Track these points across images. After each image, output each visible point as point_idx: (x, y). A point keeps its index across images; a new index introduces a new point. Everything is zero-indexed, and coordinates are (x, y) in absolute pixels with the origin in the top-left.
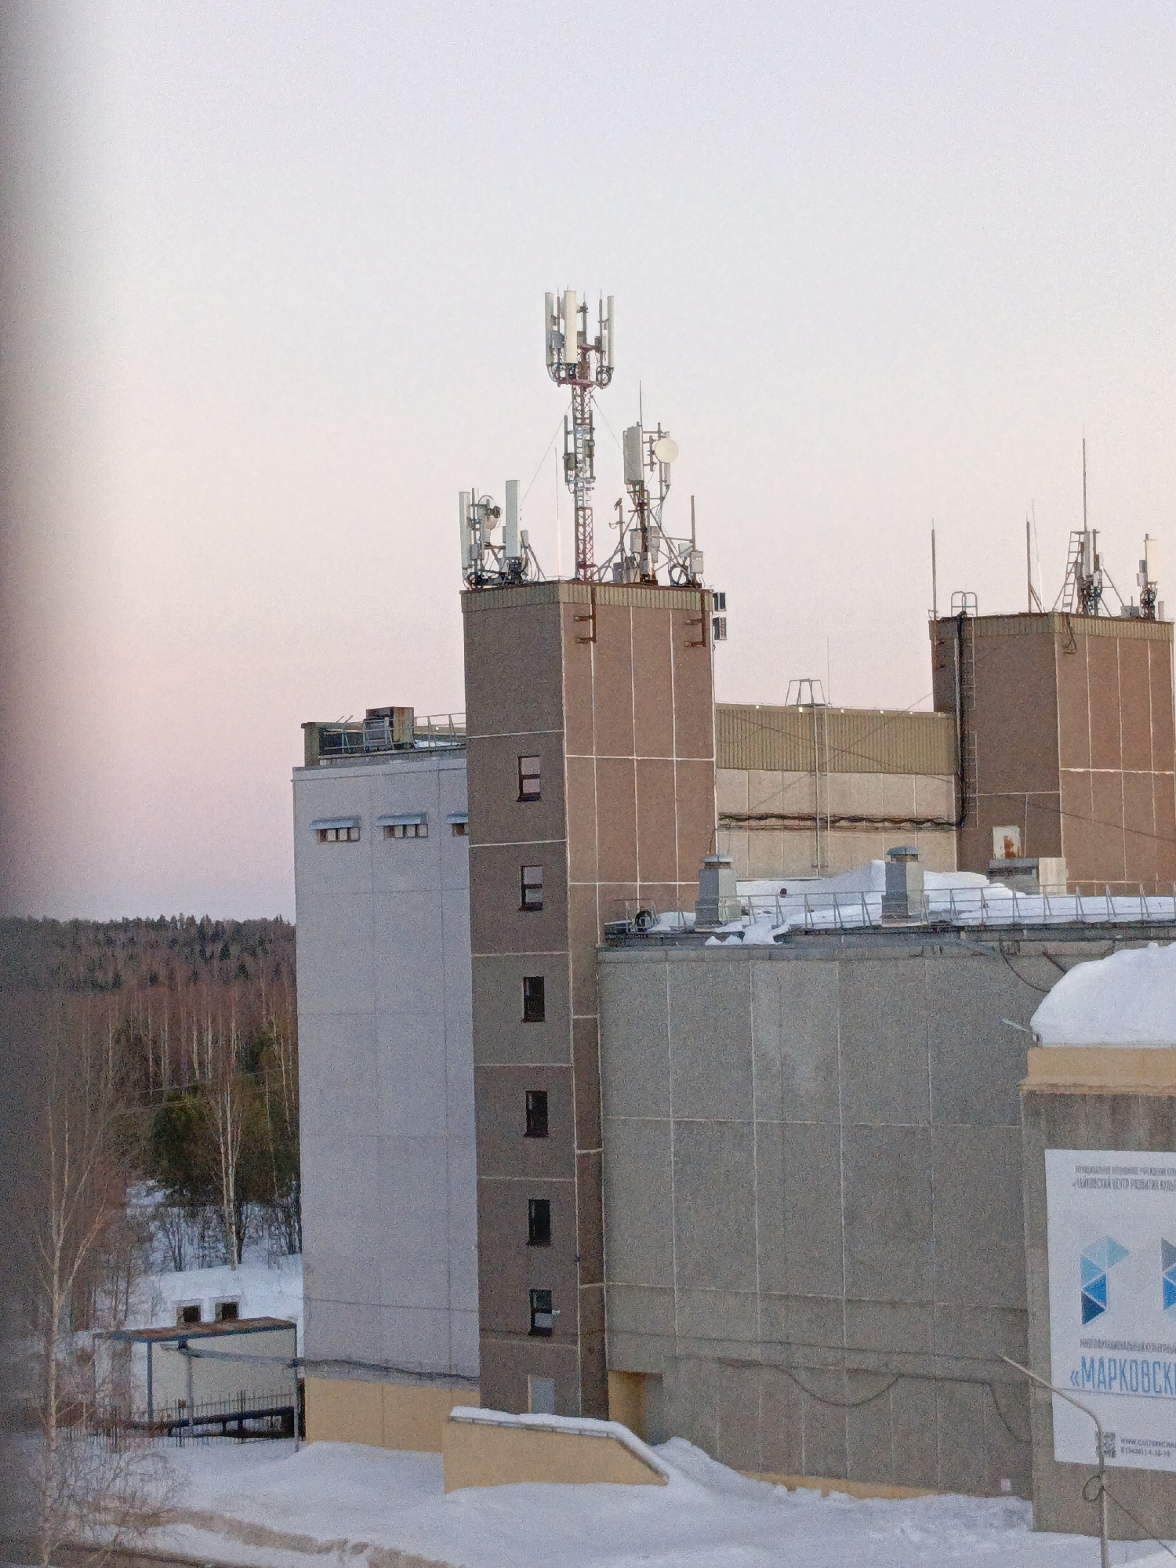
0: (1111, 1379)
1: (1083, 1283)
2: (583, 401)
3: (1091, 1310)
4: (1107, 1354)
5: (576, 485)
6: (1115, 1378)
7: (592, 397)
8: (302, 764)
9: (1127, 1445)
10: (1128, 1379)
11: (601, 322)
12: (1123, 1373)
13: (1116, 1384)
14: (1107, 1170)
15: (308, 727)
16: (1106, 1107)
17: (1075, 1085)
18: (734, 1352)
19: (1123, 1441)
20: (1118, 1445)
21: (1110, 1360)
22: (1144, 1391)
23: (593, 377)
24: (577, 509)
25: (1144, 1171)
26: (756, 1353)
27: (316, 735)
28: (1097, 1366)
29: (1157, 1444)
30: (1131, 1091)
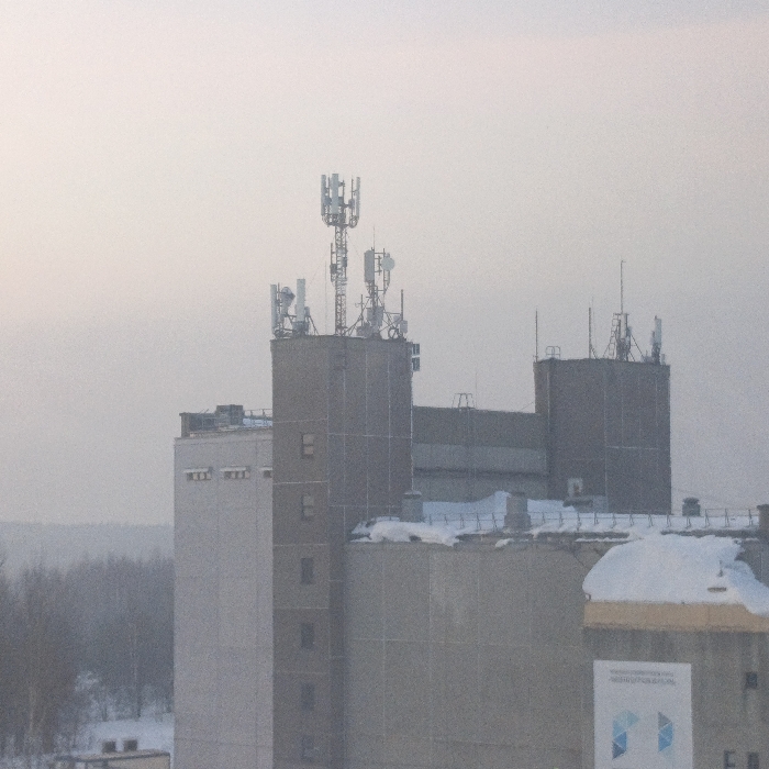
1: (613, 735)
2: (341, 235)
3: (618, 752)
5: (337, 282)
7: (346, 233)
8: (180, 435)
11: (352, 191)
14: (627, 672)
15: (183, 415)
16: (628, 636)
17: (611, 624)
23: (347, 222)
24: (337, 296)
25: (649, 673)
27: (188, 419)
30: (642, 627)
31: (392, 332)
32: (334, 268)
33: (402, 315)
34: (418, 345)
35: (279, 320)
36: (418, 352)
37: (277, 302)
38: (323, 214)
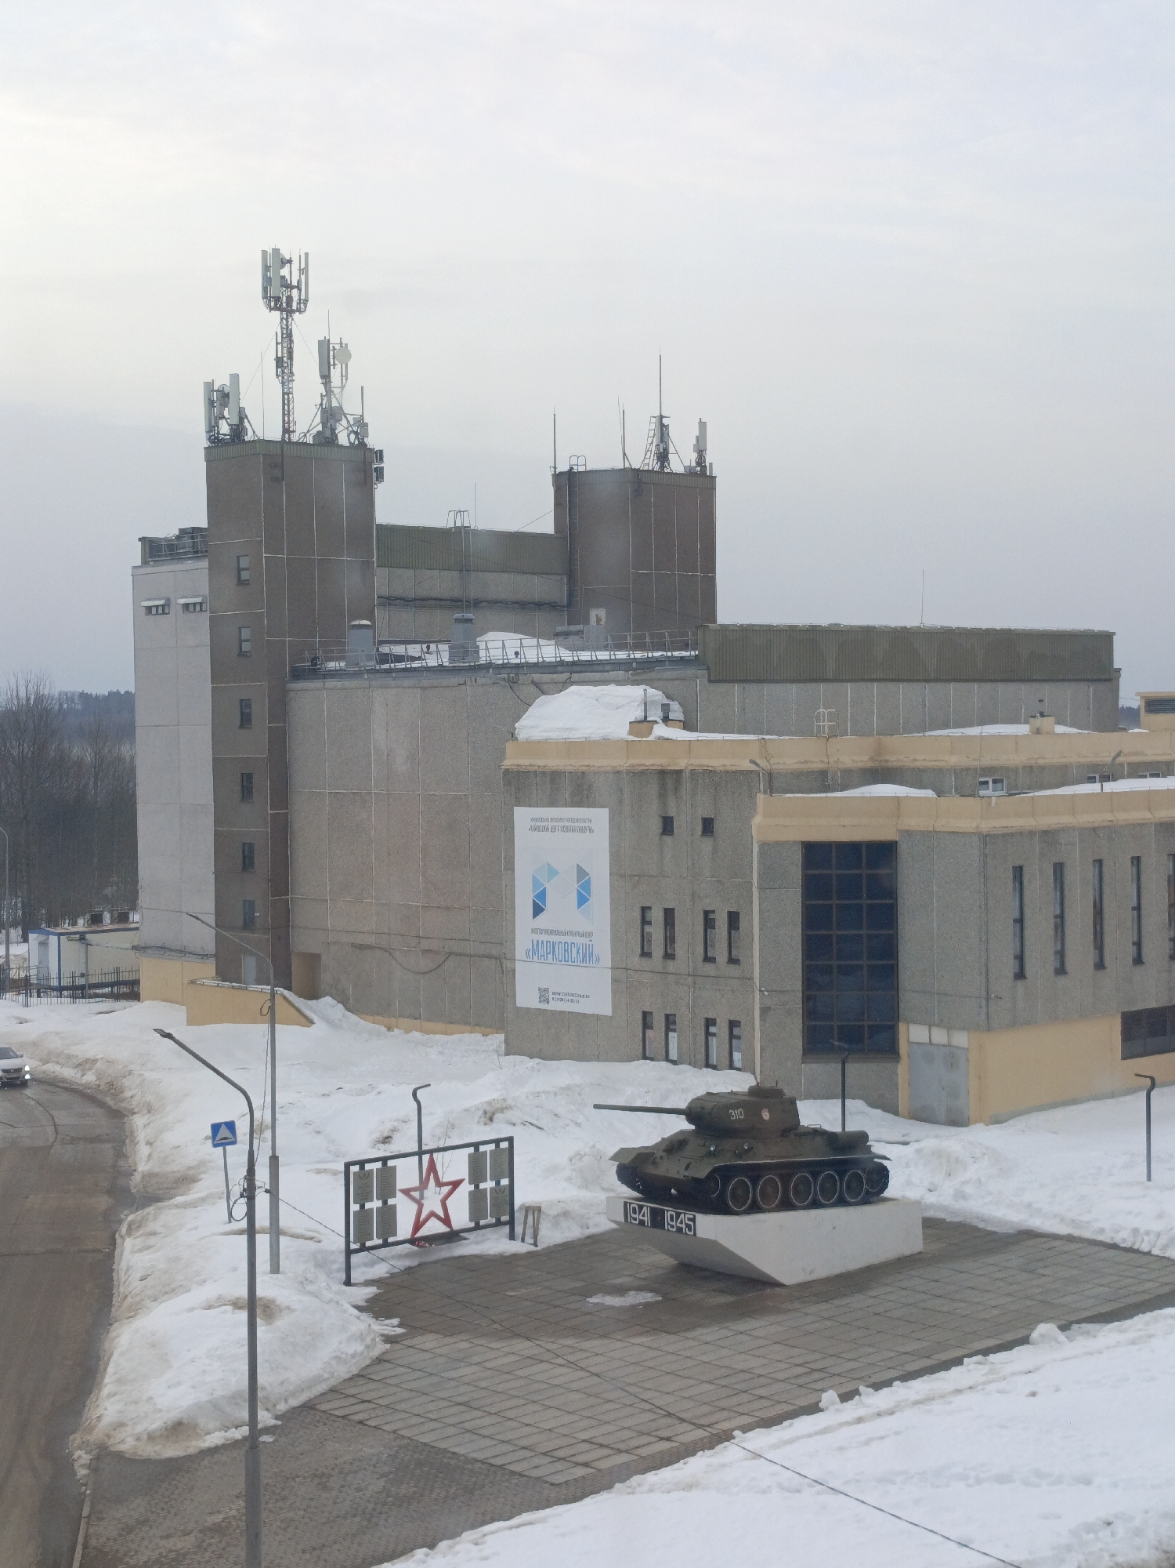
0: (547, 954)
1: (534, 891)
2: (287, 321)
3: (538, 910)
4: (544, 937)
5: (283, 378)
6: (550, 953)
7: (293, 319)
8: (139, 563)
9: (554, 996)
10: (557, 956)
11: (300, 270)
12: (554, 951)
13: (550, 956)
14: (547, 820)
15: (142, 539)
16: (548, 778)
17: (531, 765)
18: (359, 939)
19: (553, 993)
20: (551, 996)
21: (547, 942)
22: (565, 961)
23: (294, 307)
24: (284, 394)
25: (568, 820)
26: (371, 940)
27: (148, 545)
28: (540, 943)
29: (572, 995)
30: (561, 768)
31: (353, 436)
32: (279, 362)
33: (362, 416)
34: (381, 452)
35: (213, 424)
36: (382, 460)
37: (211, 403)
38: (265, 297)
